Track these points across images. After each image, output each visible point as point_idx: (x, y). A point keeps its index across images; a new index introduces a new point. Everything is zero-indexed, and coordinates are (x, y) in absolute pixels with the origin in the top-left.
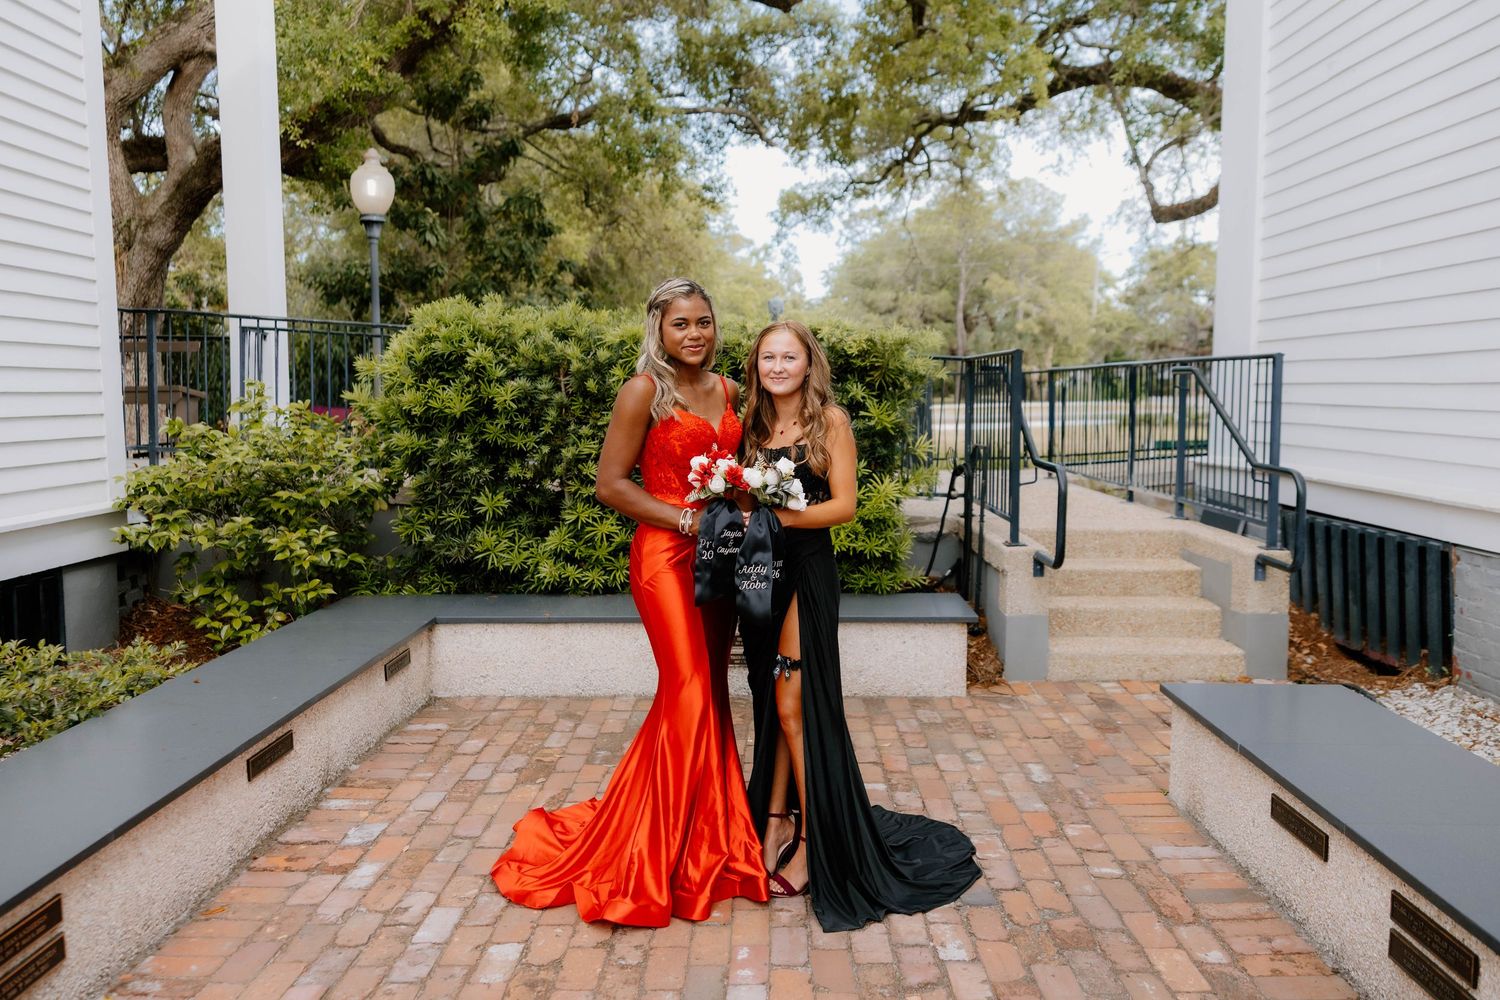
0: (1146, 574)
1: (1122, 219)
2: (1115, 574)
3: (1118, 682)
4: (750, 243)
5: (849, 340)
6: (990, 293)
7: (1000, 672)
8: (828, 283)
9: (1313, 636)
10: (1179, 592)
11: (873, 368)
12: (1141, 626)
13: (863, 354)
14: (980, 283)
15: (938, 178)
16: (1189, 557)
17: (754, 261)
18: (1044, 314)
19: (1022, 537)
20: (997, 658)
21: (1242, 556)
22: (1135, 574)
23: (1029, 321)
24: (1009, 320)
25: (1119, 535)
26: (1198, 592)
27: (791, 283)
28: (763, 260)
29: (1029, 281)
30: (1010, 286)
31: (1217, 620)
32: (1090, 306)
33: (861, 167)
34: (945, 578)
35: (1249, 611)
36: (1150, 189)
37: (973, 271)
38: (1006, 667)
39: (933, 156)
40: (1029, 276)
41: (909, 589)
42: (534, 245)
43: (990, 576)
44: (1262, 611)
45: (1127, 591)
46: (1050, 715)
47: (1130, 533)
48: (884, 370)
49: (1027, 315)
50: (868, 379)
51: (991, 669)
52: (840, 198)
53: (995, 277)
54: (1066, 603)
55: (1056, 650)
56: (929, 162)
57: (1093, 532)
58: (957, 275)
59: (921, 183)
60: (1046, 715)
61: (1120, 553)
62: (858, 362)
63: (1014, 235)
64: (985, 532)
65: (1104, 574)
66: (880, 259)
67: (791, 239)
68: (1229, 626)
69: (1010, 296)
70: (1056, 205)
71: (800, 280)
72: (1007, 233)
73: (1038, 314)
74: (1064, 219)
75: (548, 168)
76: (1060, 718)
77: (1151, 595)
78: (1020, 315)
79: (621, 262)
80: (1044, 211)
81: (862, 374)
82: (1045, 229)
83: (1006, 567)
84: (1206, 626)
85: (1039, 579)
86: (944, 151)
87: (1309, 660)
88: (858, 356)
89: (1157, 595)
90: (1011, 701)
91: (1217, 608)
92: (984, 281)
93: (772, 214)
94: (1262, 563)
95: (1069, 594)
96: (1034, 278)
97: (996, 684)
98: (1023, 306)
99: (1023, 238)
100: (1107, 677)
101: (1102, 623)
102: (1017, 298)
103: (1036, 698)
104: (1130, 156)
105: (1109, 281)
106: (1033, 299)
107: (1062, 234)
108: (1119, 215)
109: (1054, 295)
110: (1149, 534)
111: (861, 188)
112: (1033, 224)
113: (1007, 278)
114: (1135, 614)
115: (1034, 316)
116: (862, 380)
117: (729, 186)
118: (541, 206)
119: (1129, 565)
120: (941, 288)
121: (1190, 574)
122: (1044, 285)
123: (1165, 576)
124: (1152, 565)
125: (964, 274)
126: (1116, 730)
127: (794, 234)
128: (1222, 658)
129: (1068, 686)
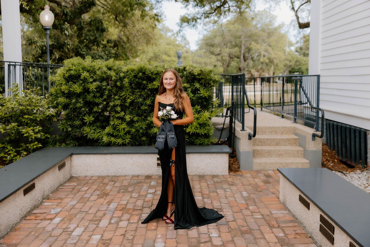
0: (283, 139)
1: (292, 26)
2: (274, 139)
3: (273, 170)
4: (172, 31)
5: (195, 70)
6: (252, 48)
7: (239, 168)
8: (198, 45)
9: (333, 158)
10: (293, 145)
11: (202, 79)
12: (280, 155)
13: (199, 75)
14: (249, 45)
15: (232, 12)
16: (296, 134)
17: (173, 37)
18: (270, 56)
19: (245, 128)
20: (238, 164)
21: (309, 134)
22: (280, 139)
23: (265, 58)
24: (258, 58)
25: (276, 128)
26: (298, 144)
27: (186, 45)
28: (176, 37)
29: (265, 45)
30: (258, 46)
31: (302, 152)
32: (285, 53)
33: (207, 8)
34: (225, 141)
35: (311, 149)
36: (298, 18)
37: (246, 41)
38: (241, 166)
39: (230, 5)
40: (265, 43)
41: (213, 144)
42: (100, 35)
43: (237, 140)
44: (314, 149)
45: (277, 144)
46: (252, 179)
47: (279, 127)
48: (205, 79)
49: (264, 56)
50: (201, 82)
51: (236, 167)
52: (200, 18)
53: (253, 43)
54: (259, 148)
55: (255, 161)
56: (229, 7)
57: (268, 127)
58: (241, 42)
59: (227, 13)
60: (250, 179)
61: (276, 133)
62: (198, 77)
63: (260, 29)
64: (235, 127)
65: (271, 139)
66: (215, 37)
67: (184, 32)
68: (305, 154)
69: (258, 50)
70: (274, 19)
71: (188, 44)
72: (257, 28)
73: (268, 56)
74: (276, 24)
75: (103, 8)
76: (254, 180)
77: (284, 145)
78: (262, 56)
79: (128, 38)
80: (270, 21)
81: (199, 80)
82: (270, 27)
83: (240, 137)
84: (299, 154)
85: (250, 140)
86: (234, 3)
87: (331, 165)
88: (197, 75)
89: (286, 145)
90: (241, 176)
91: (303, 149)
92: (250, 44)
93: (178, 23)
94: (314, 136)
95: (261, 145)
96: (267, 44)
97: (238, 171)
98: (263, 53)
99: (263, 30)
100: (270, 169)
101: (269, 154)
102: (261, 50)
103: (249, 175)
104: (291, 7)
105: (291, 44)
106: (266, 51)
107: (276, 29)
108: (291, 24)
109: (273, 49)
110: (285, 127)
111: (207, 15)
112: (266, 25)
113: (258, 44)
114: (279, 151)
115: (266, 56)
116: (199, 82)
117: (163, 14)
118: (102, 23)
119: (279, 137)
120: (235, 47)
121: (296, 139)
122: (270, 46)
123: (289, 140)
124: (285, 137)
125: (243, 42)
126: (269, 183)
127: (185, 30)
128: (303, 163)
129: (258, 172)
